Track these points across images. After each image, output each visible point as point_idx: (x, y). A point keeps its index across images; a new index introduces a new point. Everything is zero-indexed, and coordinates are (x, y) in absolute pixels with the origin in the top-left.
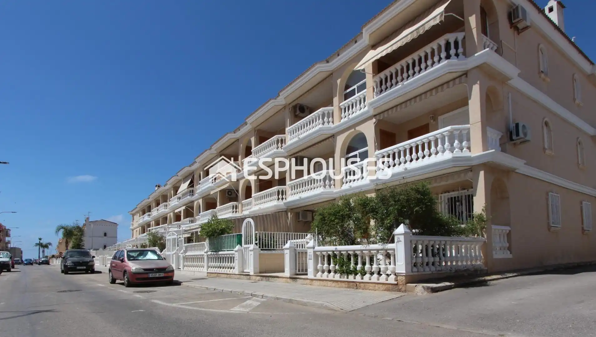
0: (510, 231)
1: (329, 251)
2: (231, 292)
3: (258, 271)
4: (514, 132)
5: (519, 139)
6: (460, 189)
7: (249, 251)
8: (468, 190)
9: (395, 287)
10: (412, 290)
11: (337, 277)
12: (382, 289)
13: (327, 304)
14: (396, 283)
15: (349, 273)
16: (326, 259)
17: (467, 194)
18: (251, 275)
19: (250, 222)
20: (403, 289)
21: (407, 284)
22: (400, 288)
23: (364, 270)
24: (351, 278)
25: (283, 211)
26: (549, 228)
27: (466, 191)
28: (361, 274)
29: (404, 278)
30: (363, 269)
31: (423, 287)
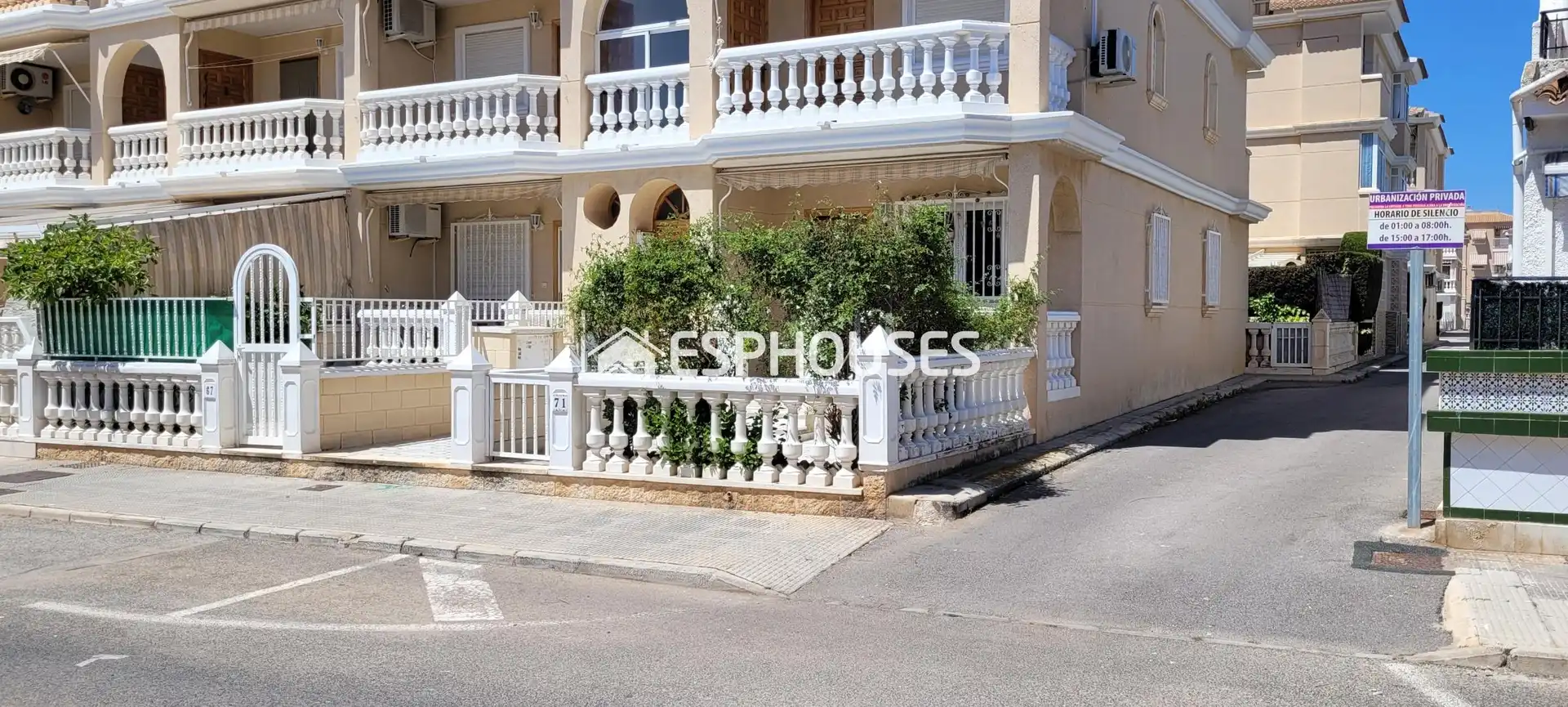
0: (1079, 323)
1: (635, 390)
2: (297, 540)
3: (316, 441)
4: (1103, 53)
5: (1114, 74)
6: (955, 194)
7: (280, 370)
8: (978, 200)
9: (853, 506)
10: (905, 514)
11: (662, 472)
12: (814, 509)
13: (720, 574)
14: (858, 491)
15: (701, 460)
16: (618, 414)
17: (974, 209)
18: (287, 460)
19: (276, 261)
20: (880, 509)
21: (893, 497)
22: (870, 507)
23: (755, 452)
24: (711, 476)
25: (332, 198)
26: (1147, 305)
27: (972, 200)
28: (745, 464)
29: (883, 481)
30: (753, 450)
31: (935, 504)
